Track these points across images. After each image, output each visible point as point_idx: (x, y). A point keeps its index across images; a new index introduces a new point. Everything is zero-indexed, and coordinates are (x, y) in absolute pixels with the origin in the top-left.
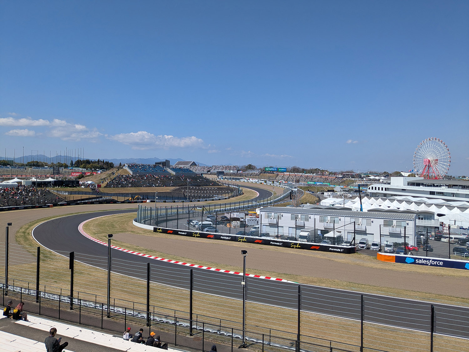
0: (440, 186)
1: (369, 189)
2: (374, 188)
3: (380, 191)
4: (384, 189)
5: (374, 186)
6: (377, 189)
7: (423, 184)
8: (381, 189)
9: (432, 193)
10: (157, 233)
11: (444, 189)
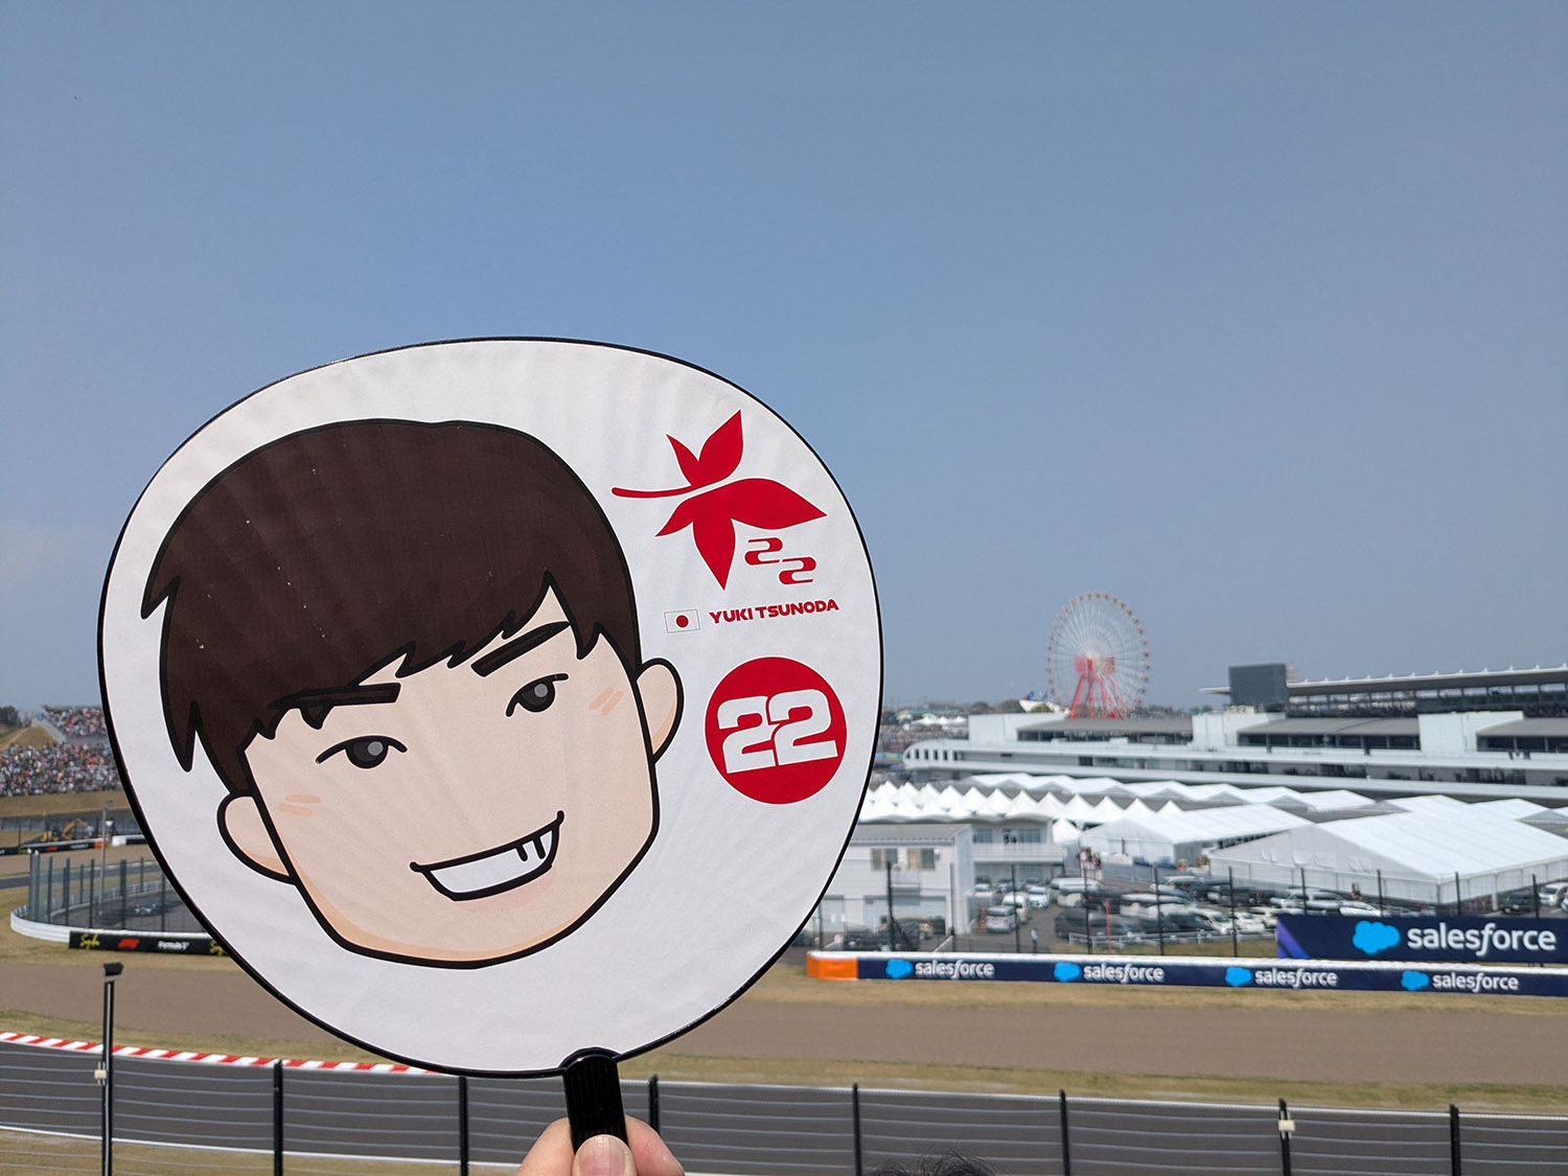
0: (1107, 738)
1: (908, 756)
2: (922, 755)
3: (941, 764)
4: (950, 756)
5: (922, 746)
6: (931, 755)
7: (1061, 735)
8: (941, 756)
9: (1086, 761)
10: (80, 951)
11: (1119, 748)
